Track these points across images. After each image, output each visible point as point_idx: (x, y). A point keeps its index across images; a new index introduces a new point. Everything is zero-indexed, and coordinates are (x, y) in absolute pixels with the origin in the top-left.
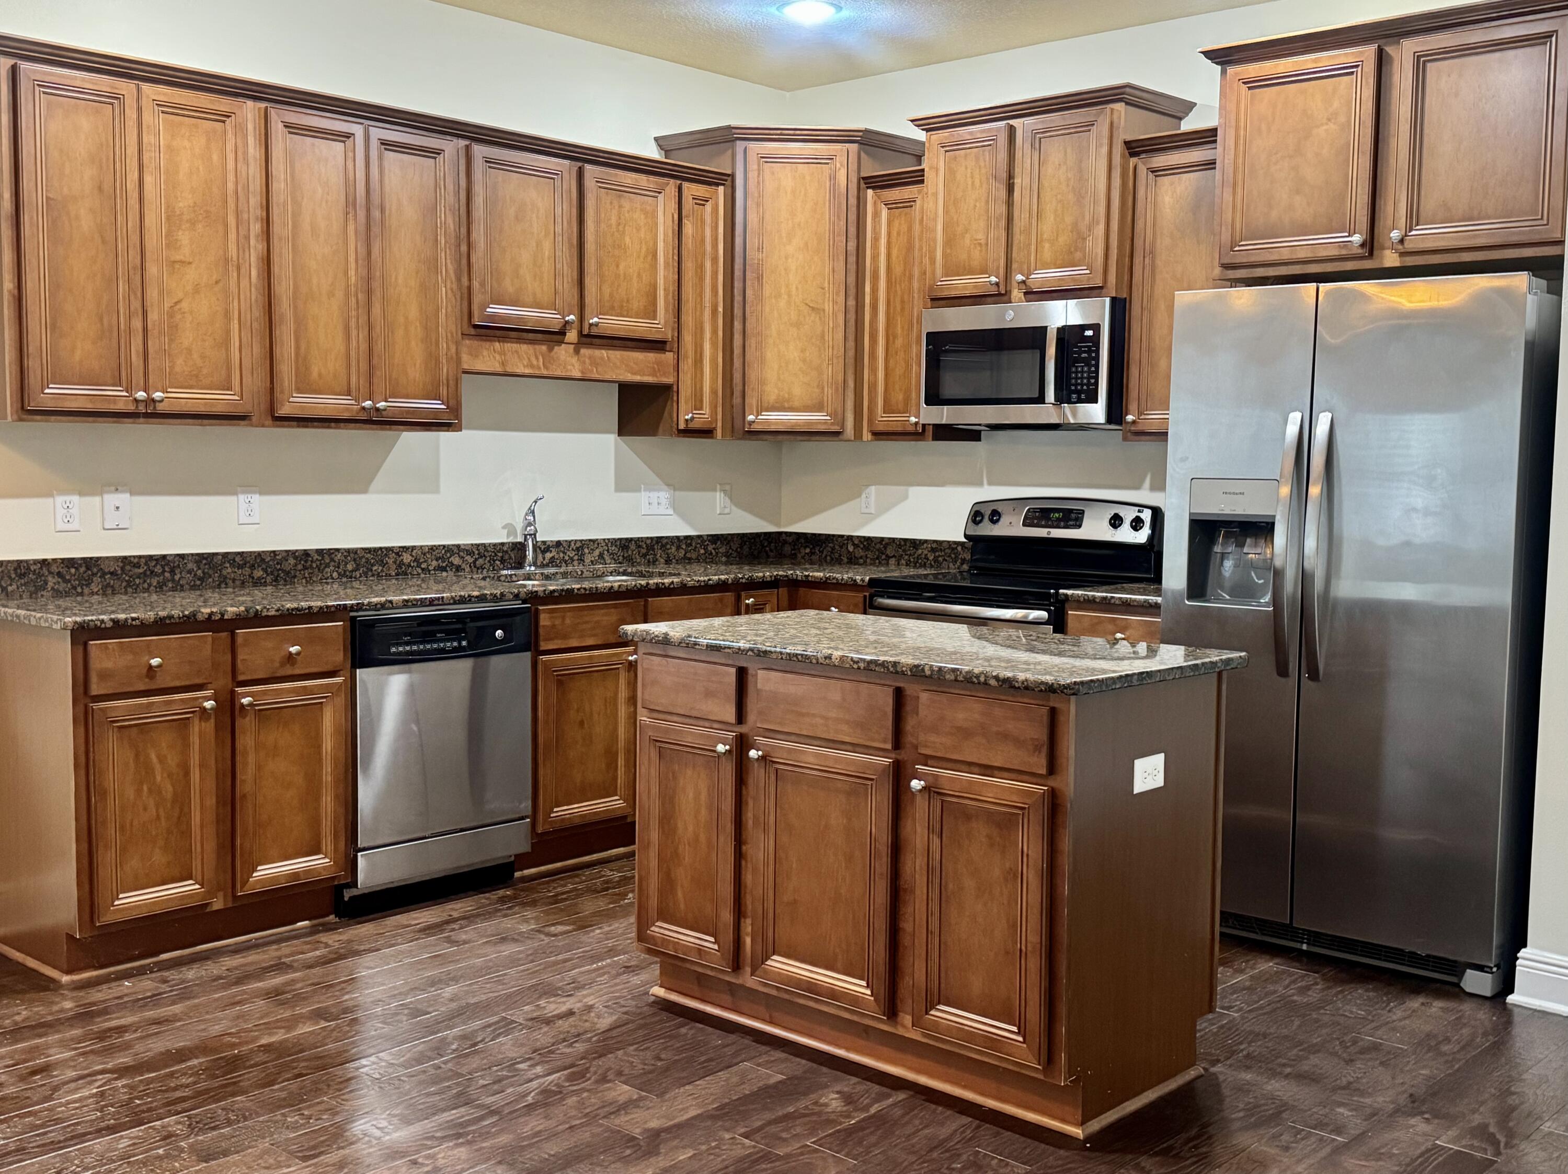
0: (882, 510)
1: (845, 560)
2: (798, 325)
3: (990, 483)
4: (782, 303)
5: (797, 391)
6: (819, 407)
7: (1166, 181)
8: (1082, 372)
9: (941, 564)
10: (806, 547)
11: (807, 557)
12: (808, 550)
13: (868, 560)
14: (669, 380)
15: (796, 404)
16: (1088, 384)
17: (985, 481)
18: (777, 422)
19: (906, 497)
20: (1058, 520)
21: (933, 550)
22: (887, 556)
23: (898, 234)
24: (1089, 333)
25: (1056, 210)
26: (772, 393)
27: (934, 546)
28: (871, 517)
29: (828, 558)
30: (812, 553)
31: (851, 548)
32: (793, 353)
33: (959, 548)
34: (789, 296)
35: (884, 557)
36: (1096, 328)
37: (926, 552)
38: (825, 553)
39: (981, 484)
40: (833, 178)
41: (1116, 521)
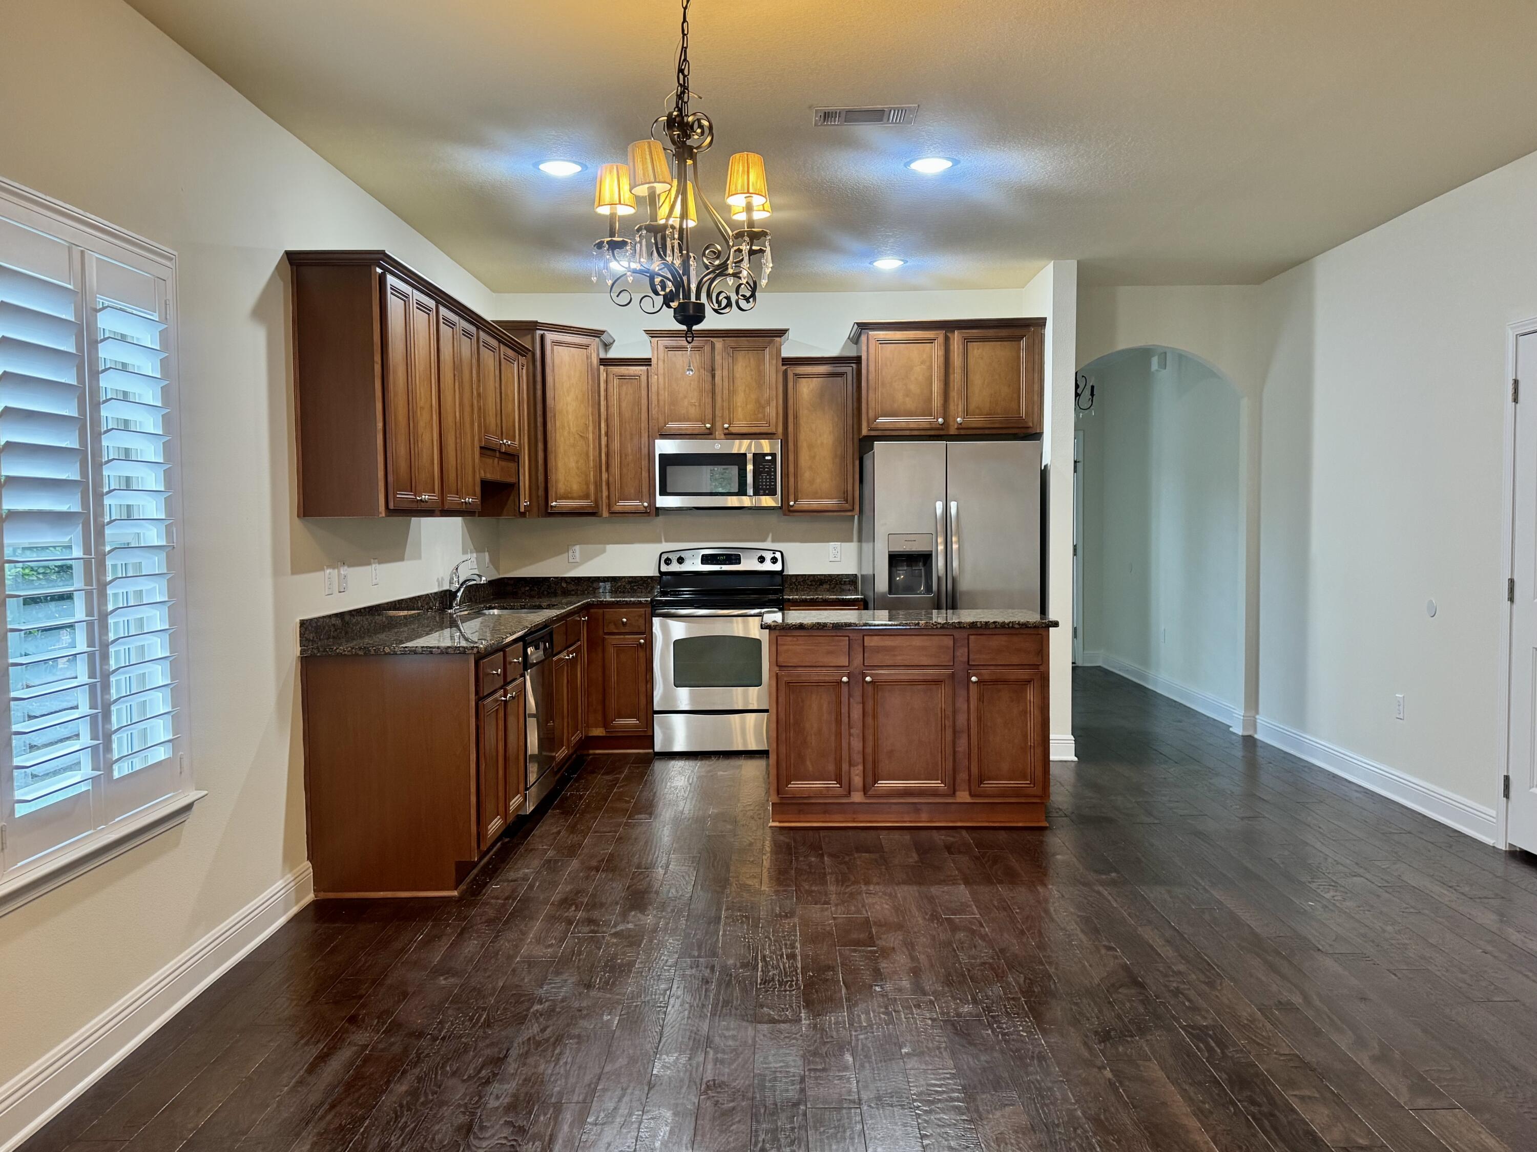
0: (586, 558)
1: (559, 592)
2: (574, 446)
3: (666, 541)
4: (566, 433)
5: (575, 487)
6: (586, 497)
7: (803, 381)
8: (766, 479)
9: (636, 590)
10: (525, 587)
11: (527, 593)
12: (527, 588)
13: (579, 592)
14: (512, 480)
15: (575, 495)
16: (770, 485)
17: (663, 540)
18: (566, 506)
19: (604, 551)
20: (724, 560)
21: (630, 583)
22: (594, 588)
23: (626, 394)
24: (769, 458)
25: (745, 391)
26: (562, 488)
27: (630, 580)
28: (576, 565)
29: (545, 592)
30: (531, 590)
31: (564, 585)
32: (572, 464)
33: (649, 580)
34: (569, 428)
35: (591, 589)
36: (774, 455)
37: (624, 584)
38: (542, 589)
39: (660, 542)
40: (588, 357)
41: (762, 559)
